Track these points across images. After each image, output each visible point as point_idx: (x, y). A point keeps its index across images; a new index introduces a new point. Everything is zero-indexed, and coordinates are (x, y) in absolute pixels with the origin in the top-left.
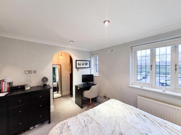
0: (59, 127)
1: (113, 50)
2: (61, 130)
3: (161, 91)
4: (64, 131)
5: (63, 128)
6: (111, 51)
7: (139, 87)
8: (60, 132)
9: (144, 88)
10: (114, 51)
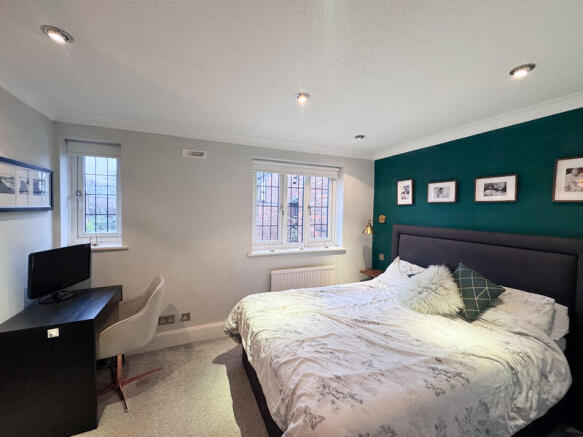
0: (333, 402)
1: (202, 154)
2: (344, 398)
3: (297, 250)
4: (346, 391)
5: (337, 391)
6: (194, 154)
7: (268, 252)
8: (350, 399)
9: (277, 252)
10: (205, 157)
